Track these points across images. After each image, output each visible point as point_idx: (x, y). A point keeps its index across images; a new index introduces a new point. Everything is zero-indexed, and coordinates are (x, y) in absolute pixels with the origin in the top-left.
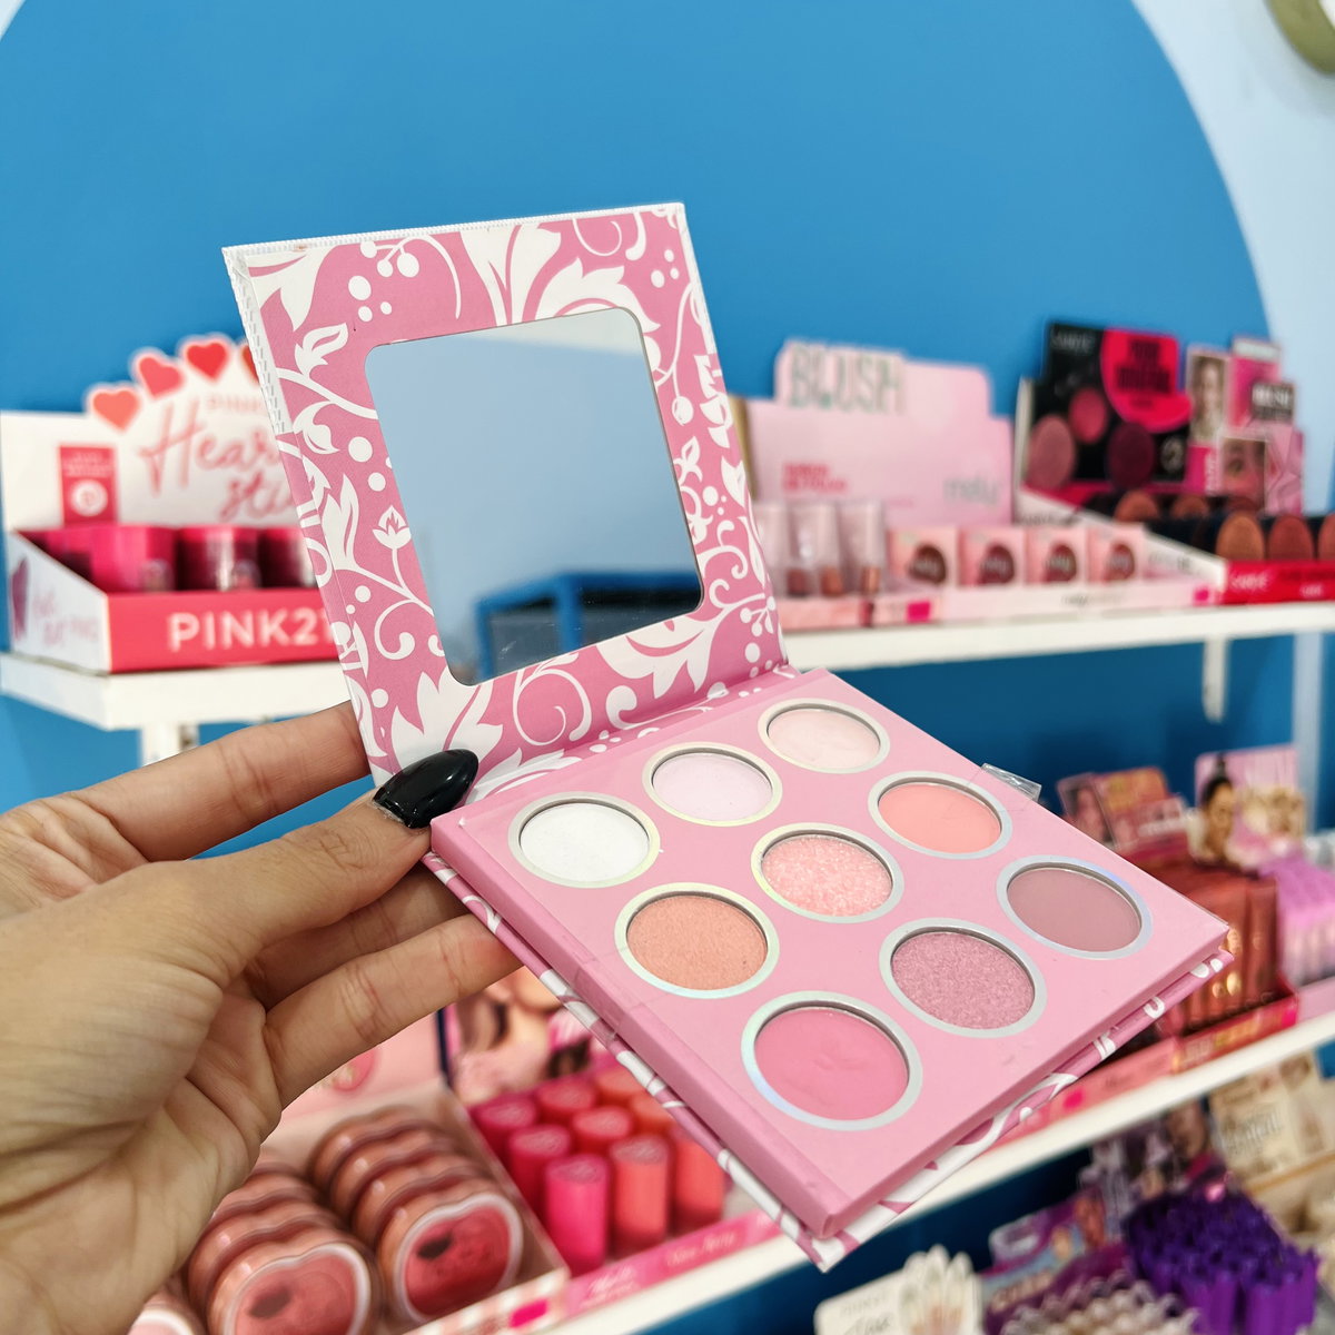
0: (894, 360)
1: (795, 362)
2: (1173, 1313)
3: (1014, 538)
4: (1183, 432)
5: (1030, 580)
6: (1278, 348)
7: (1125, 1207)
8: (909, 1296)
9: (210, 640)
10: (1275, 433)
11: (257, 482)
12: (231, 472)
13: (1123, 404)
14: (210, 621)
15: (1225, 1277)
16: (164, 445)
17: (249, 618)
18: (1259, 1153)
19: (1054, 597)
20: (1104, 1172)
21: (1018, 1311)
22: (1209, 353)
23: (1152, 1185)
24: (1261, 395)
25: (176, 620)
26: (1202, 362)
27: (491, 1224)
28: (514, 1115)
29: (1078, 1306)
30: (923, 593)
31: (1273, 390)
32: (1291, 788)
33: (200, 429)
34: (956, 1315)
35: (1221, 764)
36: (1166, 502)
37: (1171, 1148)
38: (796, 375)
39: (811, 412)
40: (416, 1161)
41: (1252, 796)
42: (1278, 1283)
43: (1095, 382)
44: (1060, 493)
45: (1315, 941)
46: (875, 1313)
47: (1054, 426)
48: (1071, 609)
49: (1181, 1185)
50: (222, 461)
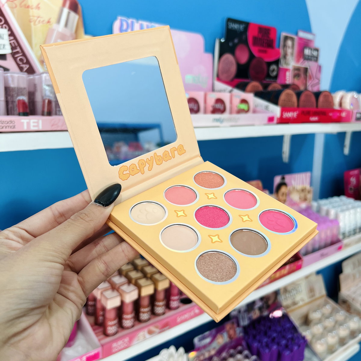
4: (277, 62)
6: (314, 35)
13: (255, 51)
15: (275, 347)
18: (294, 299)
22: (289, 35)
23: (256, 314)
26: (286, 38)
35: (283, 178)
36: (266, 86)
38: (122, 29)
41: (294, 189)
42: (292, 350)
44: (229, 82)
49: (265, 313)
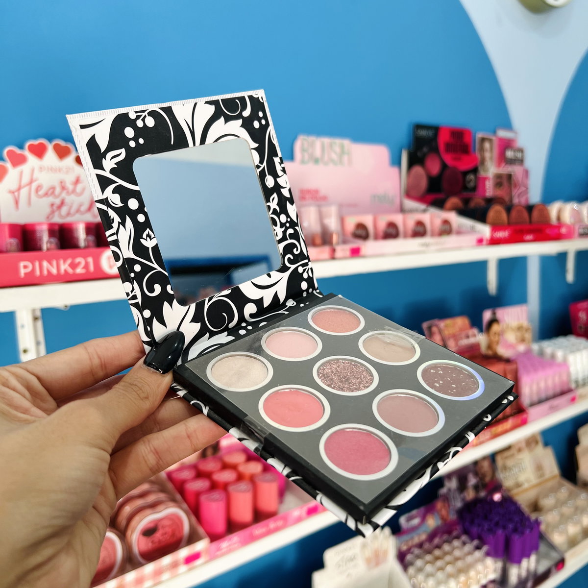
0: (346, 142)
1: (302, 145)
2: (478, 548)
3: (398, 219)
4: (475, 171)
5: (405, 236)
6: (516, 133)
7: (459, 504)
8: (364, 546)
9: (38, 273)
10: (516, 170)
11: (62, 203)
12: (51, 199)
13: (448, 159)
14: (37, 264)
15: (500, 532)
16: (19, 189)
17: (54, 263)
18: (516, 479)
19: (415, 243)
20: (449, 490)
21: (412, 550)
22: (485, 136)
23: (470, 495)
24: (509, 154)
25: (22, 264)
26: (483, 140)
27: (175, 521)
28: (187, 475)
29: (438, 547)
30: (358, 243)
31: (514, 151)
32: (525, 323)
33: (36, 181)
34: (385, 553)
35: (494, 314)
36: (467, 201)
37: (478, 479)
38: (303, 150)
39: (311, 166)
40: (142, 495)
41: (508, 327)
42: (523, 533)
43: (435, 150)
44: (421, 199)
45: (535, 388)
46: (349, 554)
47: (418, 170)
48: (424, 248)
49: (483, 494)
50: (46, 194)
